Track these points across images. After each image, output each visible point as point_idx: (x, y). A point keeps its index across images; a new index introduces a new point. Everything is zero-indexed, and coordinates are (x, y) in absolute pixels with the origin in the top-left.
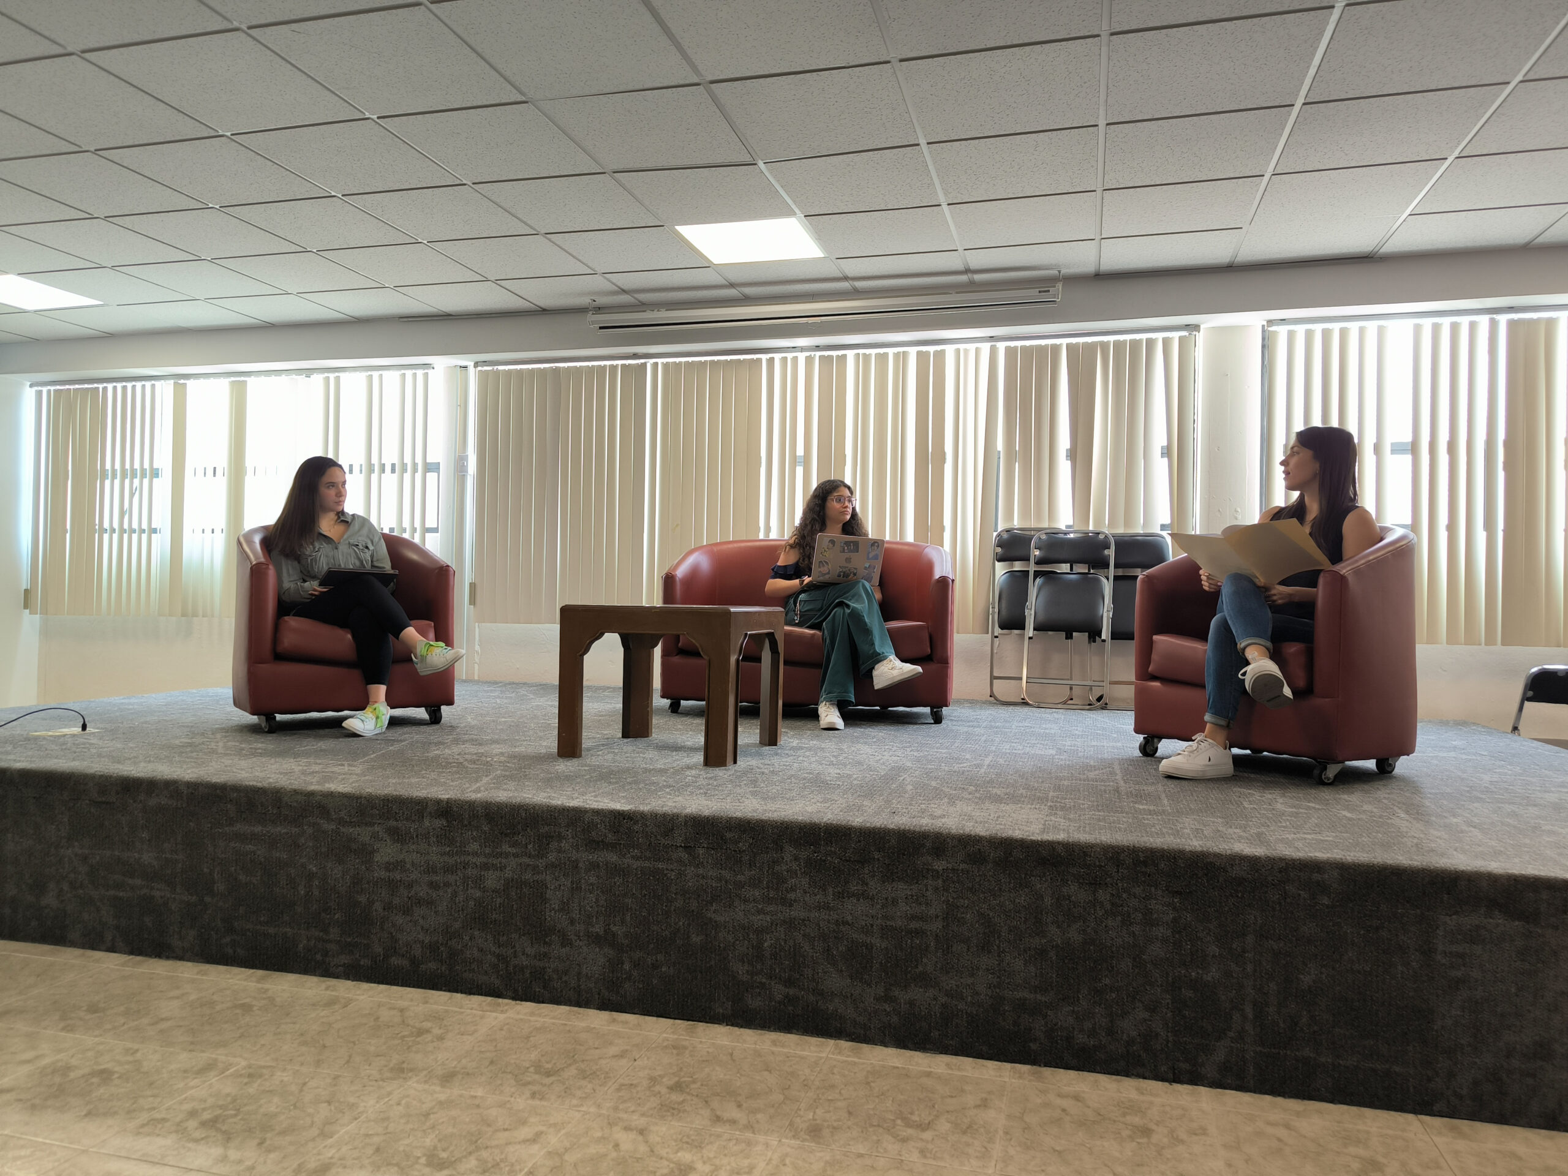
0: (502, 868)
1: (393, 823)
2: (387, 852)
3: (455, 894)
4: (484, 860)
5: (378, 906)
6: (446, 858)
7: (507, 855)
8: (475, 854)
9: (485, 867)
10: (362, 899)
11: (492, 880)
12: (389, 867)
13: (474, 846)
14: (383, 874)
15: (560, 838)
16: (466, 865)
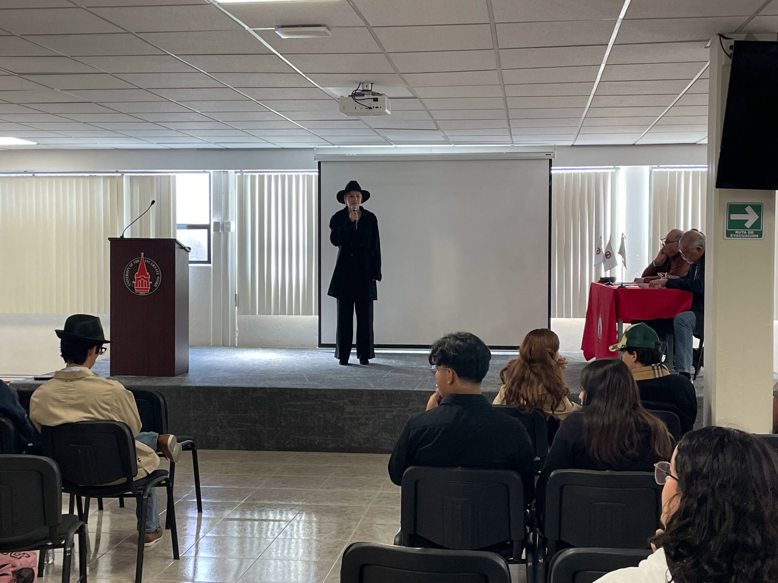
0: (392, 411)
1: (351, 399)
2: (349, 408)
3: (375, 421)
4: (385, 409)
5: (346, 427)
6: (372, 409)
7: (394, 407)
8: (382, 407)
9: (386, 411)
10: (340, 425)
11: (388, 415)
12: (350, 413)
13: (382, 405)
14: (348, 416)
15: (413, 401)
16: (379, 411)
